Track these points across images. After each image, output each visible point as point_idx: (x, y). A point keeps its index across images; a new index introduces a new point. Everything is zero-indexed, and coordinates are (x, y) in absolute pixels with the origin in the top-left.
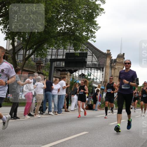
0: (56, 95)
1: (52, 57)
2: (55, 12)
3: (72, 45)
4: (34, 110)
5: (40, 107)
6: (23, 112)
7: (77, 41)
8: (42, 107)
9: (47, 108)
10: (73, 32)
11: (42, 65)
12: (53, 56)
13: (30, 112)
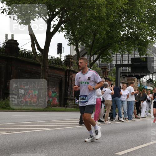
0: (125, 101)
1: (117, 63)
2: (116, 16)
3: (137, 49)
4: (104, 116)
5: (110, 113)
7: (142, 46)
8: (112, 113)
9: (116, 114)
10: (137, 36)
11: (108, 70)
12: (118, 61)
13: (100, 118)
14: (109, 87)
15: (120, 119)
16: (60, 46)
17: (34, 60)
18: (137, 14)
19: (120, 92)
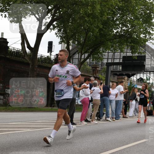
0: (113, 100)
1: (108, 61)
2: (111, 13)
3: (129, 48)
4: (91, 116)
6: (80, 118)
7: (135, 44)
8: (100, 113)
9: (104, 114)
10: (131, 34)
11: (98, 69)
12: (109, 60)
13: (87, 118)
14: (98, 86)
15: (107, 119)
16: (50, 44)
17: (23, 59)
18: (132, 11)
19: (109, 91)
